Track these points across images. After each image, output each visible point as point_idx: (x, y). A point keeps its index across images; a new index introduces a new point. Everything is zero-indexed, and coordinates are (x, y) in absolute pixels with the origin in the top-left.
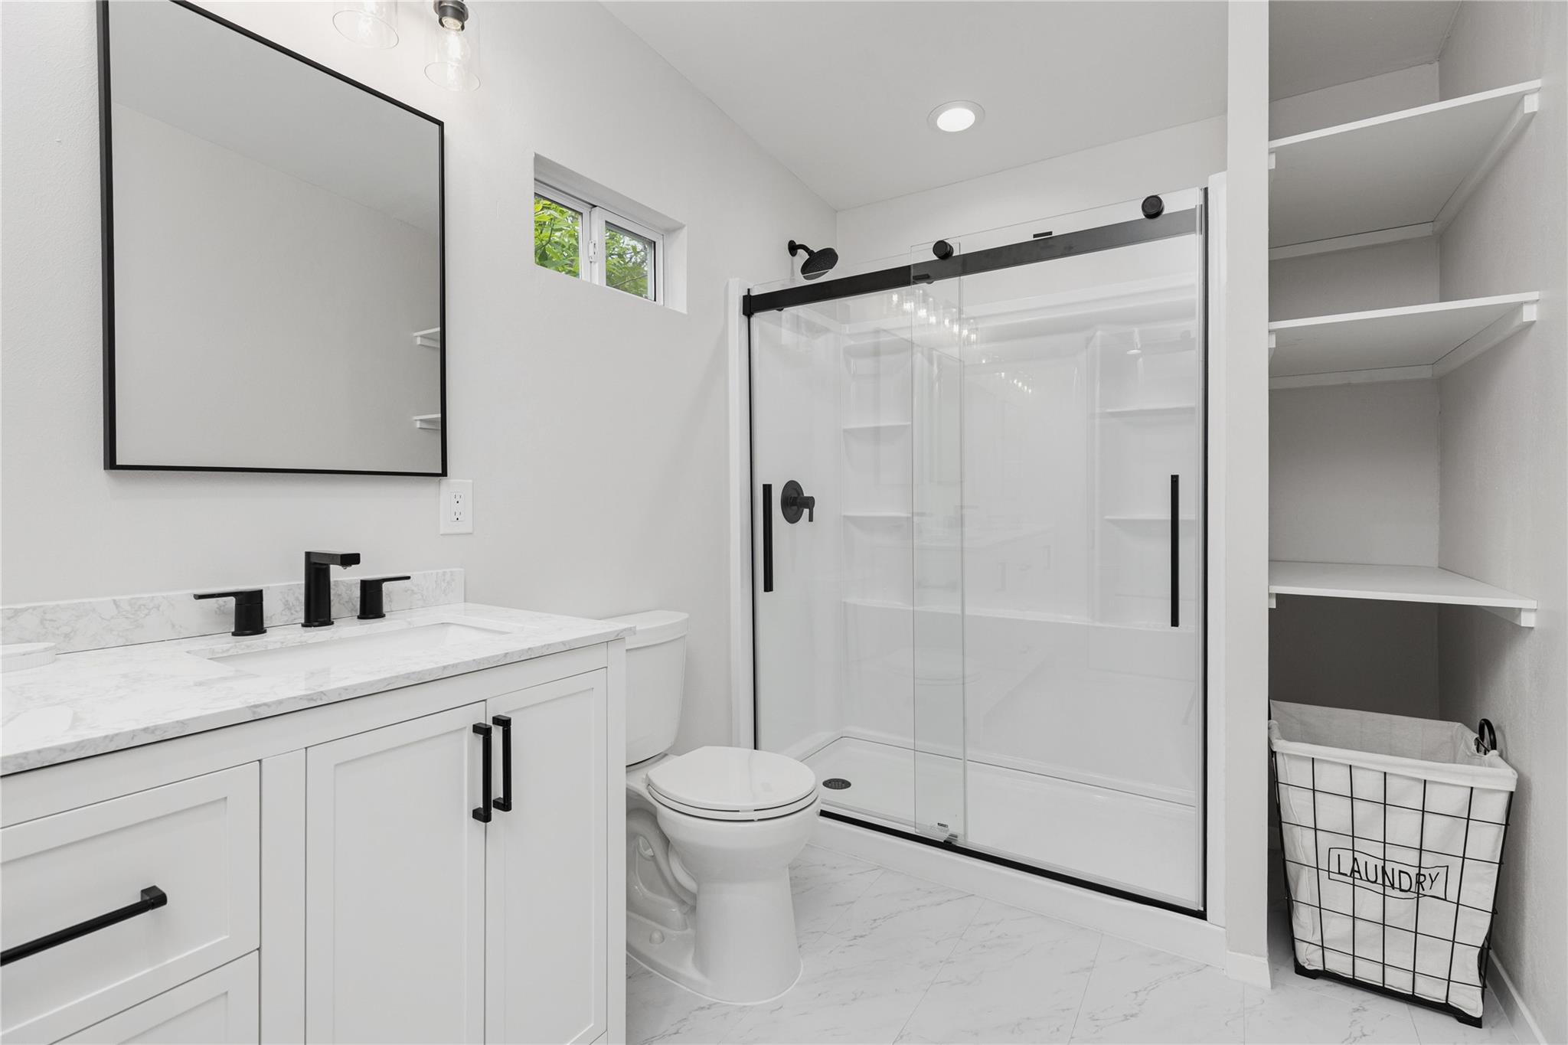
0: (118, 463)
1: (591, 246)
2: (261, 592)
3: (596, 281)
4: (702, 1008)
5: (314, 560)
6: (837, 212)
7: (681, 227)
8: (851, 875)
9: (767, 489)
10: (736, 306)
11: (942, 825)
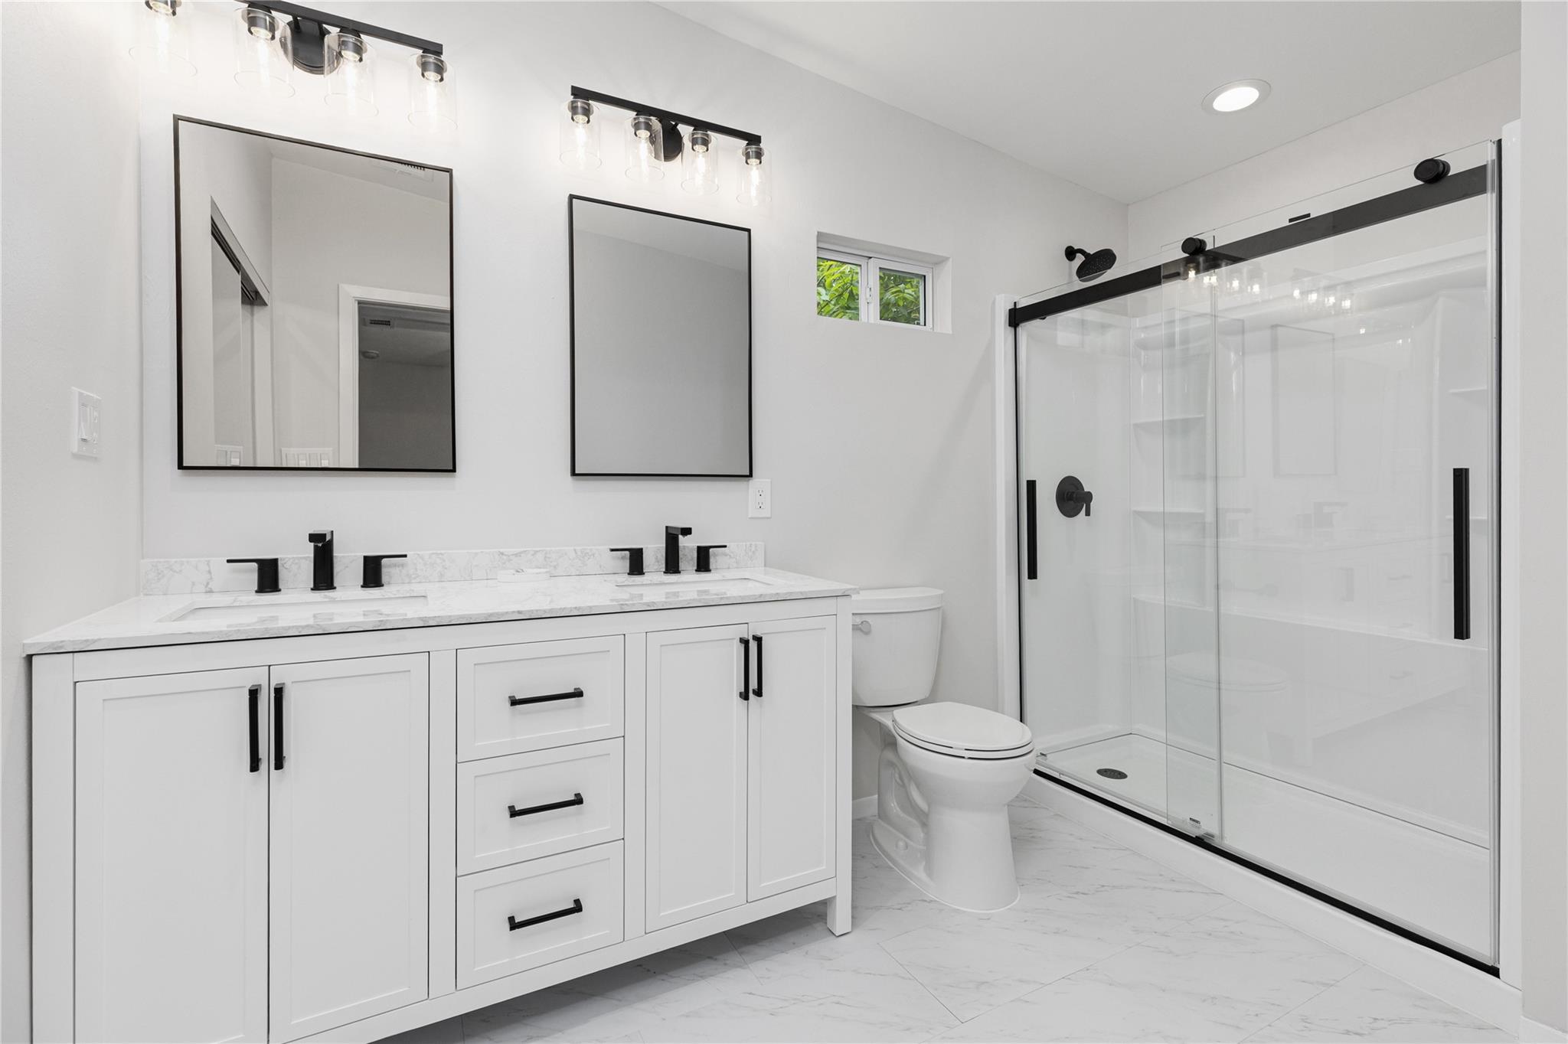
0: (577, 472)
1: (868, 289)
2: (642, 549)
3: (872, 321)
4: (925, 901)
5: (670, 531)
6: (1128, 205)
7: (947, 259)
8: (1094, 848)
9: (1032, 485)
10: (1002, 318)
11: (1194, 820)
